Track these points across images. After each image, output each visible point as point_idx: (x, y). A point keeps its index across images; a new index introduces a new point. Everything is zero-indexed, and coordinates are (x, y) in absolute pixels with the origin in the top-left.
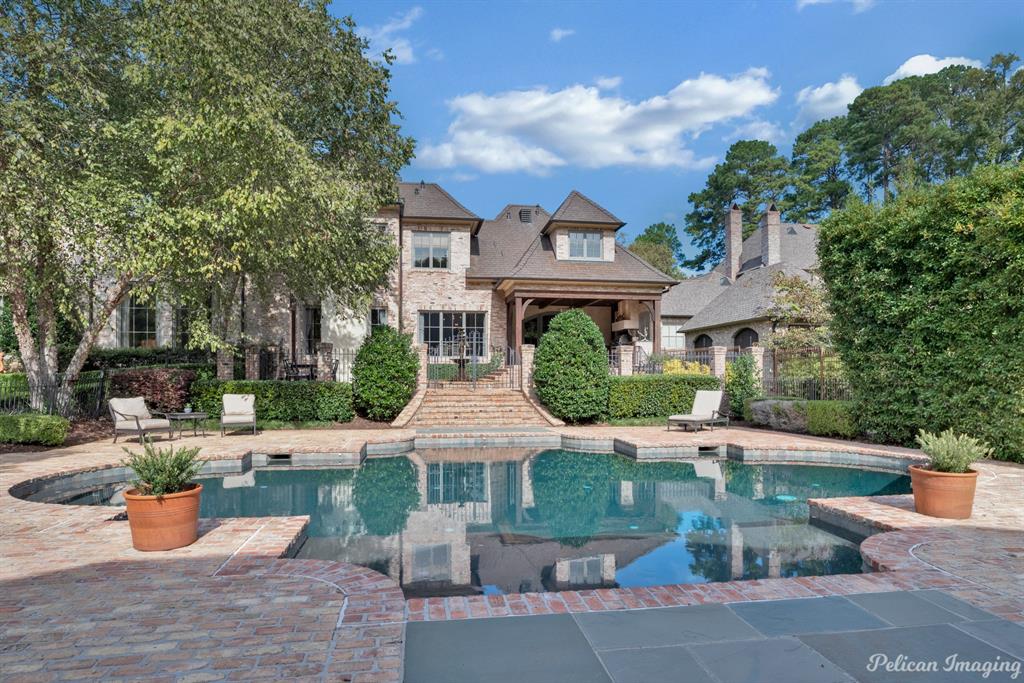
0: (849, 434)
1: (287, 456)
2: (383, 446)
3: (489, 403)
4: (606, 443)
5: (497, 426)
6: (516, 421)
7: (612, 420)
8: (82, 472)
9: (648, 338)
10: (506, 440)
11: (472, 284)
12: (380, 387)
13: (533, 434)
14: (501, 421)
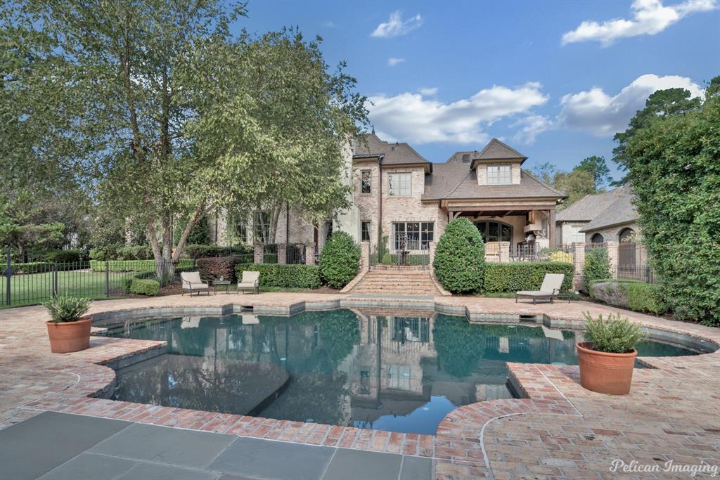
0: (656, 311)
1: (252, 307)
2: (315, 304)
3: (406, 280)
4: (460, 309)
5: (406, 295)
6: (420, 292)
7: (488, 293)
8: (137, 310)
9: (546, 236)
10: (398, 304)
11: (426, 204)
12: (333, 268)
13: (416, 300)
14: (409, 291)
